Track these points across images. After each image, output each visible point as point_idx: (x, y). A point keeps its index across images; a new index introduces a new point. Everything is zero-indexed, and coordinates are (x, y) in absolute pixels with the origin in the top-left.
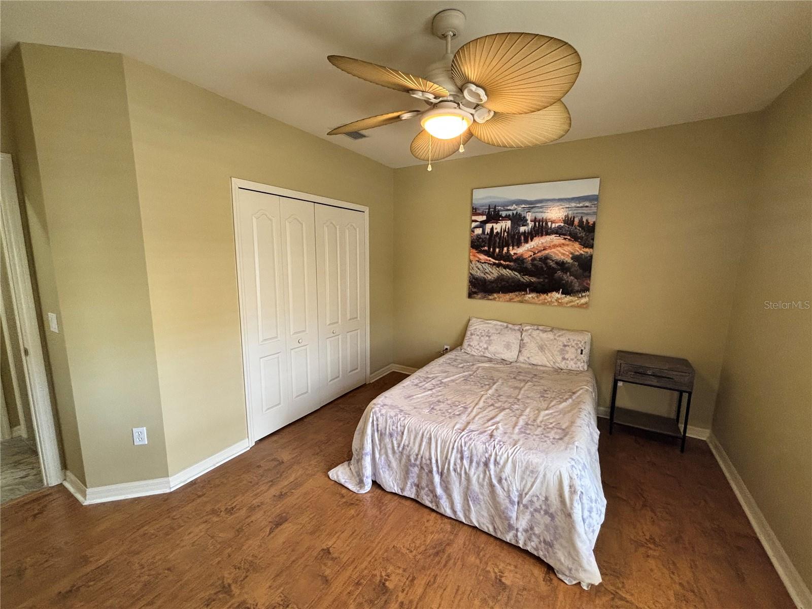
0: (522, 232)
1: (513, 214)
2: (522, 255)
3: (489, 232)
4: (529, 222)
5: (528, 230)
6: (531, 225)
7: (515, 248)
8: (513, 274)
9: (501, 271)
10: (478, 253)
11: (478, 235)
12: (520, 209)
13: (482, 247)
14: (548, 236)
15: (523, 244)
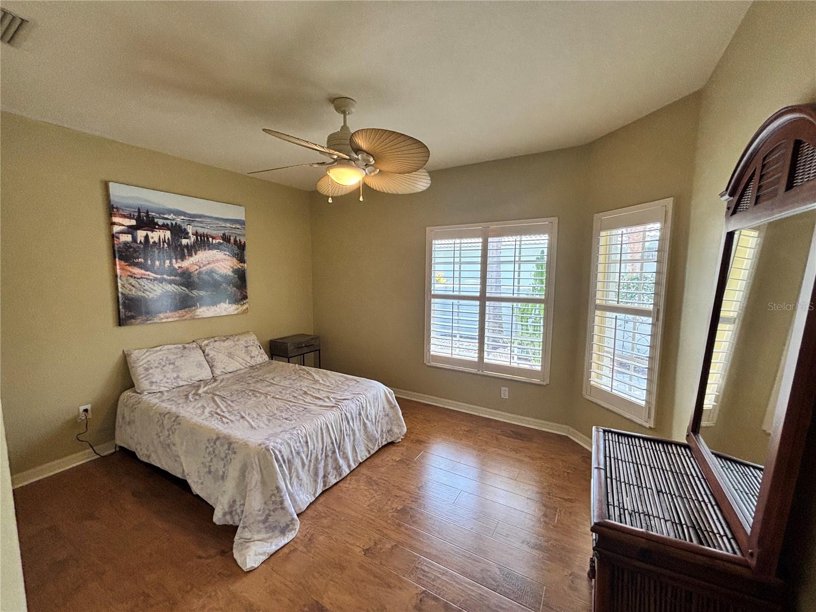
0: (185, 245)
1: (172, 224)
2: (187, 269)
3: (142, 241)
4: (190, 234)
5: (191, 243)
6: (193, 238)
7: (179, 261)
8: (180, 290)
9: (165, 287)
10: (129, 265)
11: (126, 243)
12: (180, 220)
13: (135, 259)
14: (210, 251)
15: (187, 257)
